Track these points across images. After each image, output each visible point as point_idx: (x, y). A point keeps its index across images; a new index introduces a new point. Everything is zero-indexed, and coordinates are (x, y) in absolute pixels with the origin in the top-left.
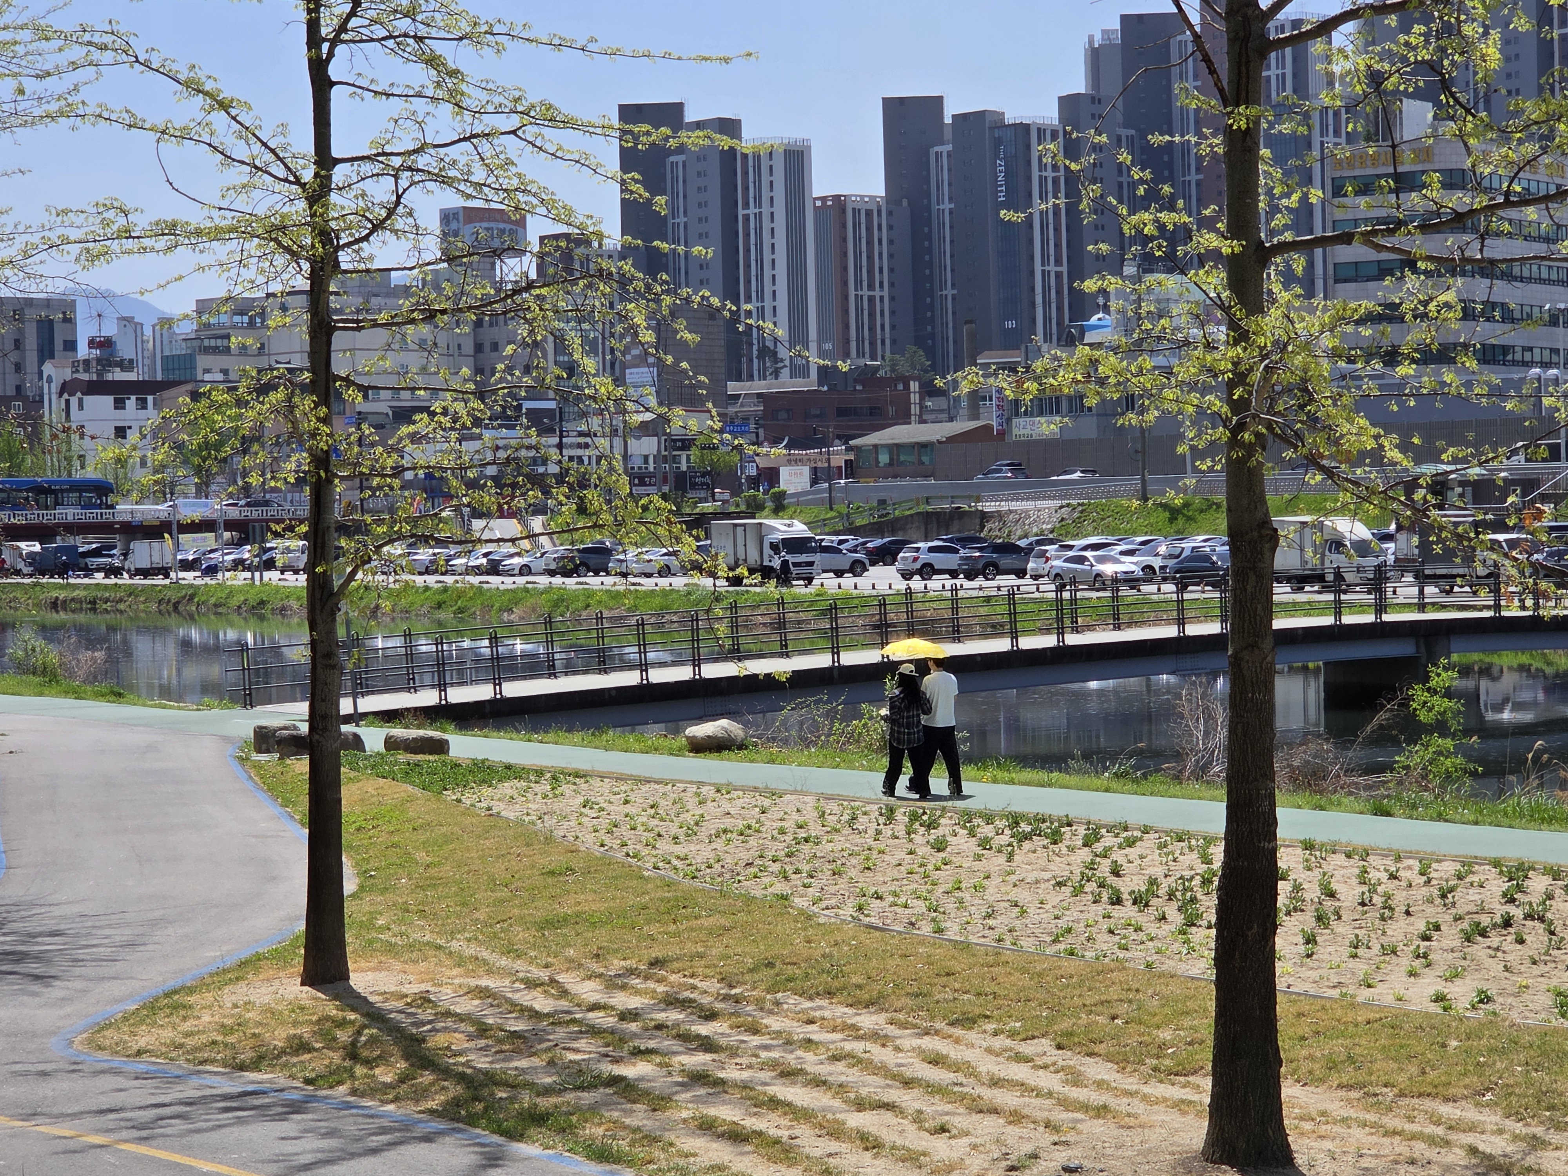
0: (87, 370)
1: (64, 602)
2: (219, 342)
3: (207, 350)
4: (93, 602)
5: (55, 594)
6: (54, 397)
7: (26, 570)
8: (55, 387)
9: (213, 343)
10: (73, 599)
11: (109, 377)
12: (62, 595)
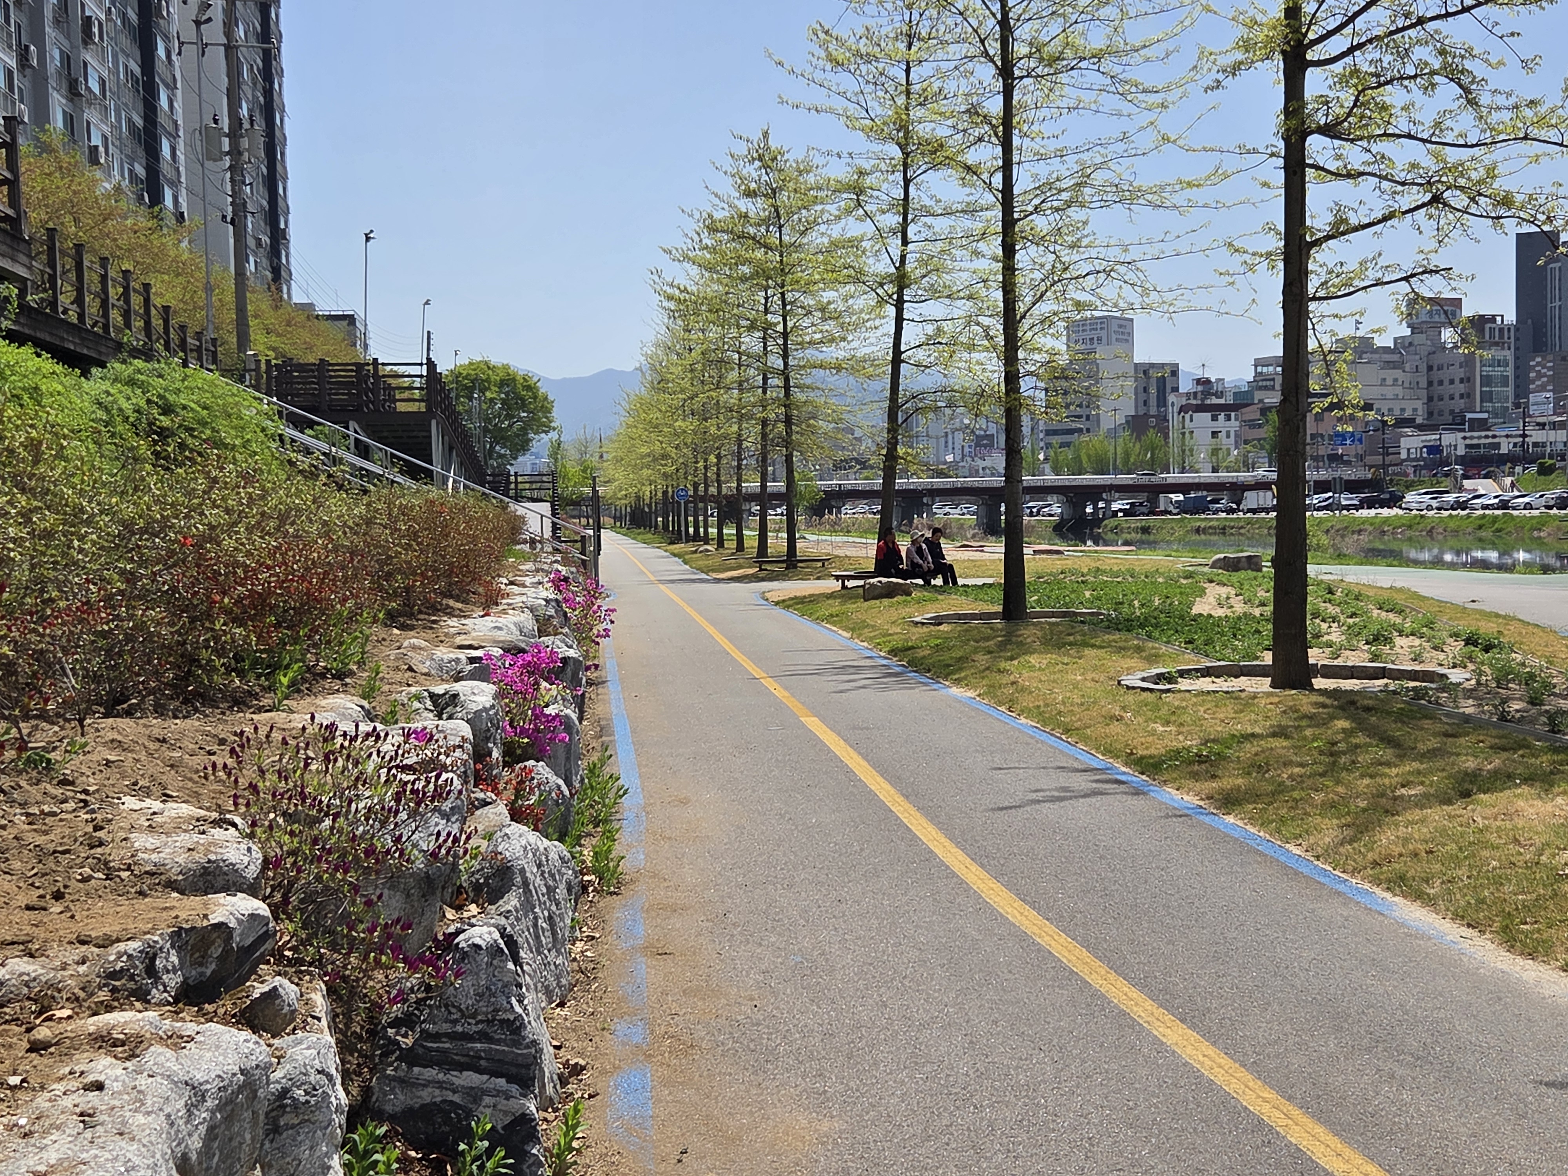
0: (1195, 398)
1: (1204, 529)
2: (1268, 383)
3: (1260, 388)
4: (1224, 528)
5: (1198, 524)
6: (1175, 415)
7: (1175, 511)
8: (1176, 409)
9: (1264, 383)
10: (1210, 527)
11: (1208, 402)
12: (1203, 525)
